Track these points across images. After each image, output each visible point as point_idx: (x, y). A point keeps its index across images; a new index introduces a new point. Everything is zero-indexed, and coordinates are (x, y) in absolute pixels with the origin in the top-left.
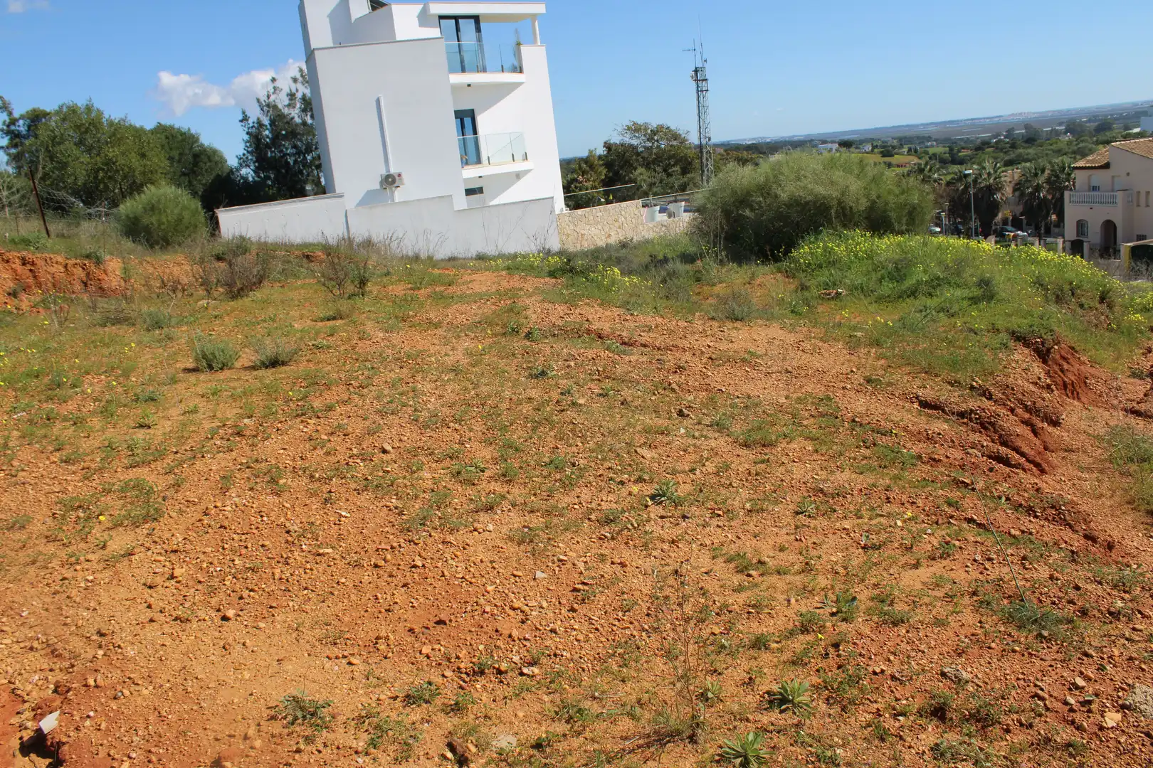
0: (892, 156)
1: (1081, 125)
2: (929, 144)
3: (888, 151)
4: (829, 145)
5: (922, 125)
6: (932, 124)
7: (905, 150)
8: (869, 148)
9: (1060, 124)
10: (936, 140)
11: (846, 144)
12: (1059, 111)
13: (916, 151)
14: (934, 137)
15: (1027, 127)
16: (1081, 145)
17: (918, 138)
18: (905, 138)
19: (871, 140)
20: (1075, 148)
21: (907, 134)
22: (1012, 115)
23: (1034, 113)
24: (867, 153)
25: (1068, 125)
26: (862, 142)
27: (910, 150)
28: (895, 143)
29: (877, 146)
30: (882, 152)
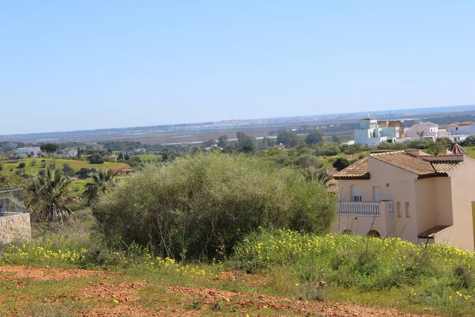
0: (101, 162)
1: (292, 135)
2: (139, 150)
3: (97, 157)
4: (31, 149)
5: (129, 129)
6: (139, 128)
7: (114, 156)
8: (74, 153)
9: (271, 133)
10: (145, 147)
11: (49, 148)
12: (269, 120)
13: (127, 158)
14: (143, 143)
15: (239, 135)
16: (302, 156)
17: (127, 143)
18: (113, 143)
19: (73, 145)
20: (298, 159)
21: (112, 139)
22: (223, 122)
23: (244, 121)
24: (73, 158)
25: (280, 135)
26: (64, 146)
27: (120, 156)
28: (101, 148)
29: (83, 151)
30: (89, 159)
